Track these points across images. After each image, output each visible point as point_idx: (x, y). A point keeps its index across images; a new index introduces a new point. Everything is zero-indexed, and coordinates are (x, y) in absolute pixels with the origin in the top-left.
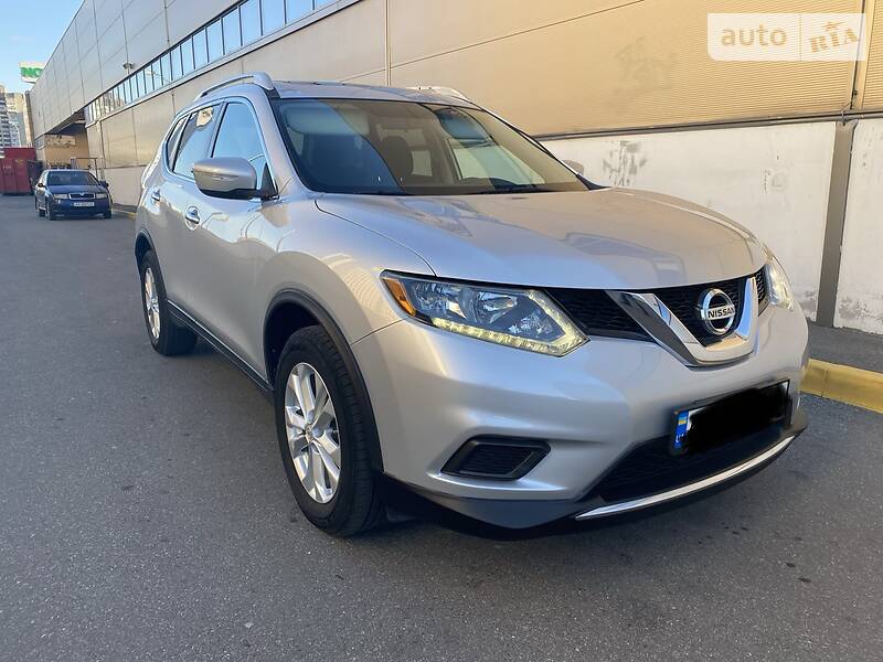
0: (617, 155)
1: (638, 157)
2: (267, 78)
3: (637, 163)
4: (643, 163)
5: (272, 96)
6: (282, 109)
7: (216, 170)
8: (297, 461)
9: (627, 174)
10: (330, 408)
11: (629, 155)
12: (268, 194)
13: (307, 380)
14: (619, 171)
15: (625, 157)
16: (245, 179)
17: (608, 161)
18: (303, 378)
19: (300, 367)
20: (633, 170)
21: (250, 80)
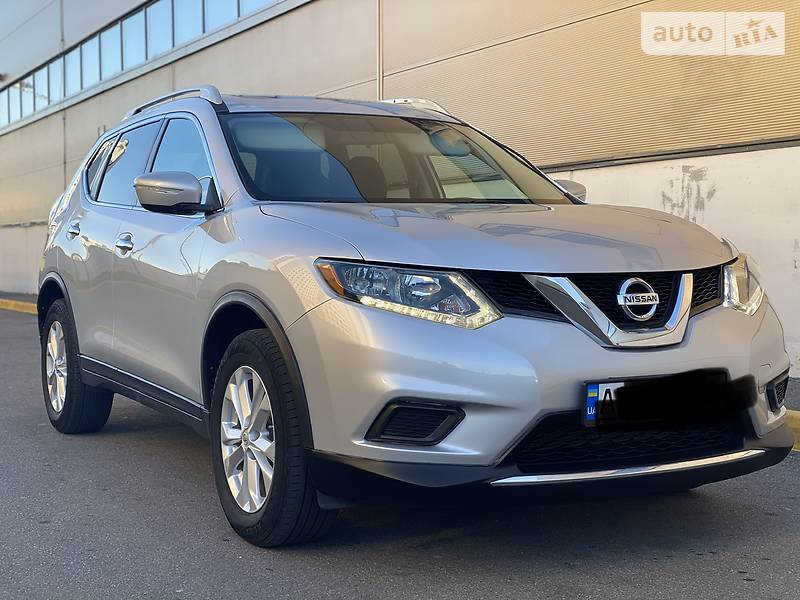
0: (678, 185)
1: (705, 186)
2: (216, 92)
3: (704, 194)
4: (711, 194)
5: (221, 110)
6: (231, 124)
7: (158, 184)
8: (231, 481)
9: (692, 210)
10: (266, 403)
11: (694, 184)
12: (212, 208)
13: (245, 385)
14: (682, 207)
15: (688, 187)
16: (190, 193)
17: (668, 194)
18: (241, 383)
19: (239, 373)
20: (700, 205)
21: (196, 94)
